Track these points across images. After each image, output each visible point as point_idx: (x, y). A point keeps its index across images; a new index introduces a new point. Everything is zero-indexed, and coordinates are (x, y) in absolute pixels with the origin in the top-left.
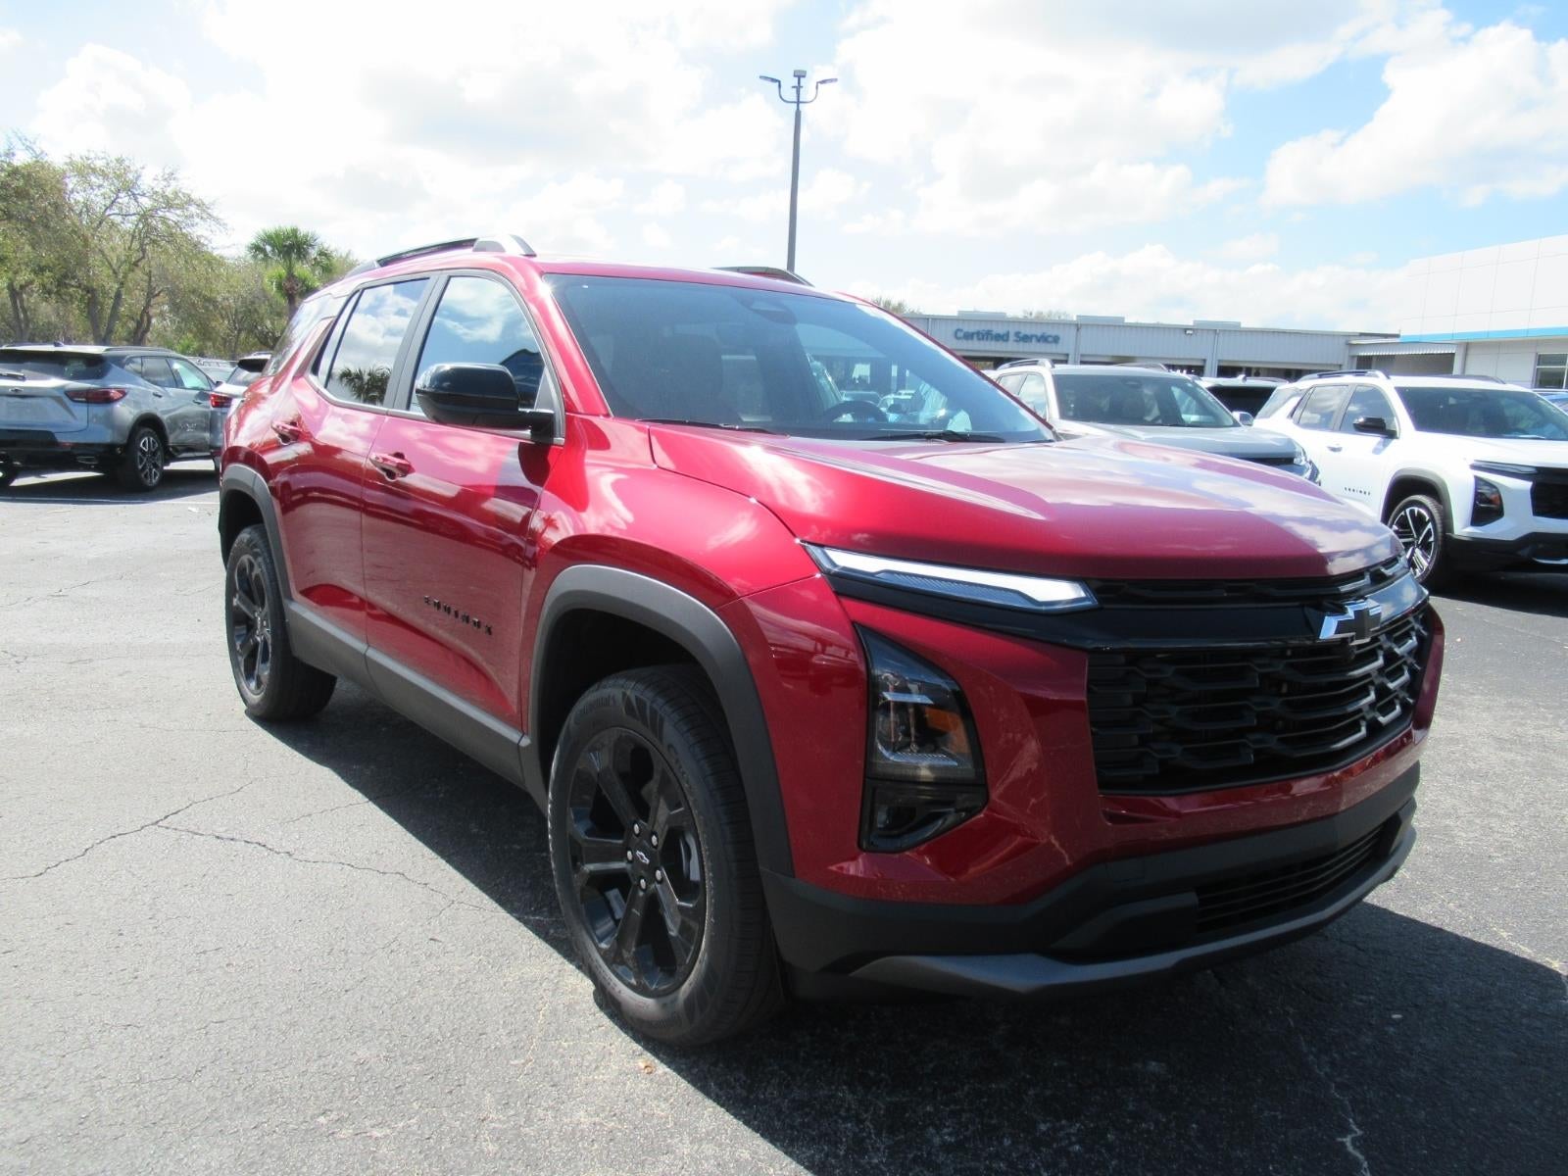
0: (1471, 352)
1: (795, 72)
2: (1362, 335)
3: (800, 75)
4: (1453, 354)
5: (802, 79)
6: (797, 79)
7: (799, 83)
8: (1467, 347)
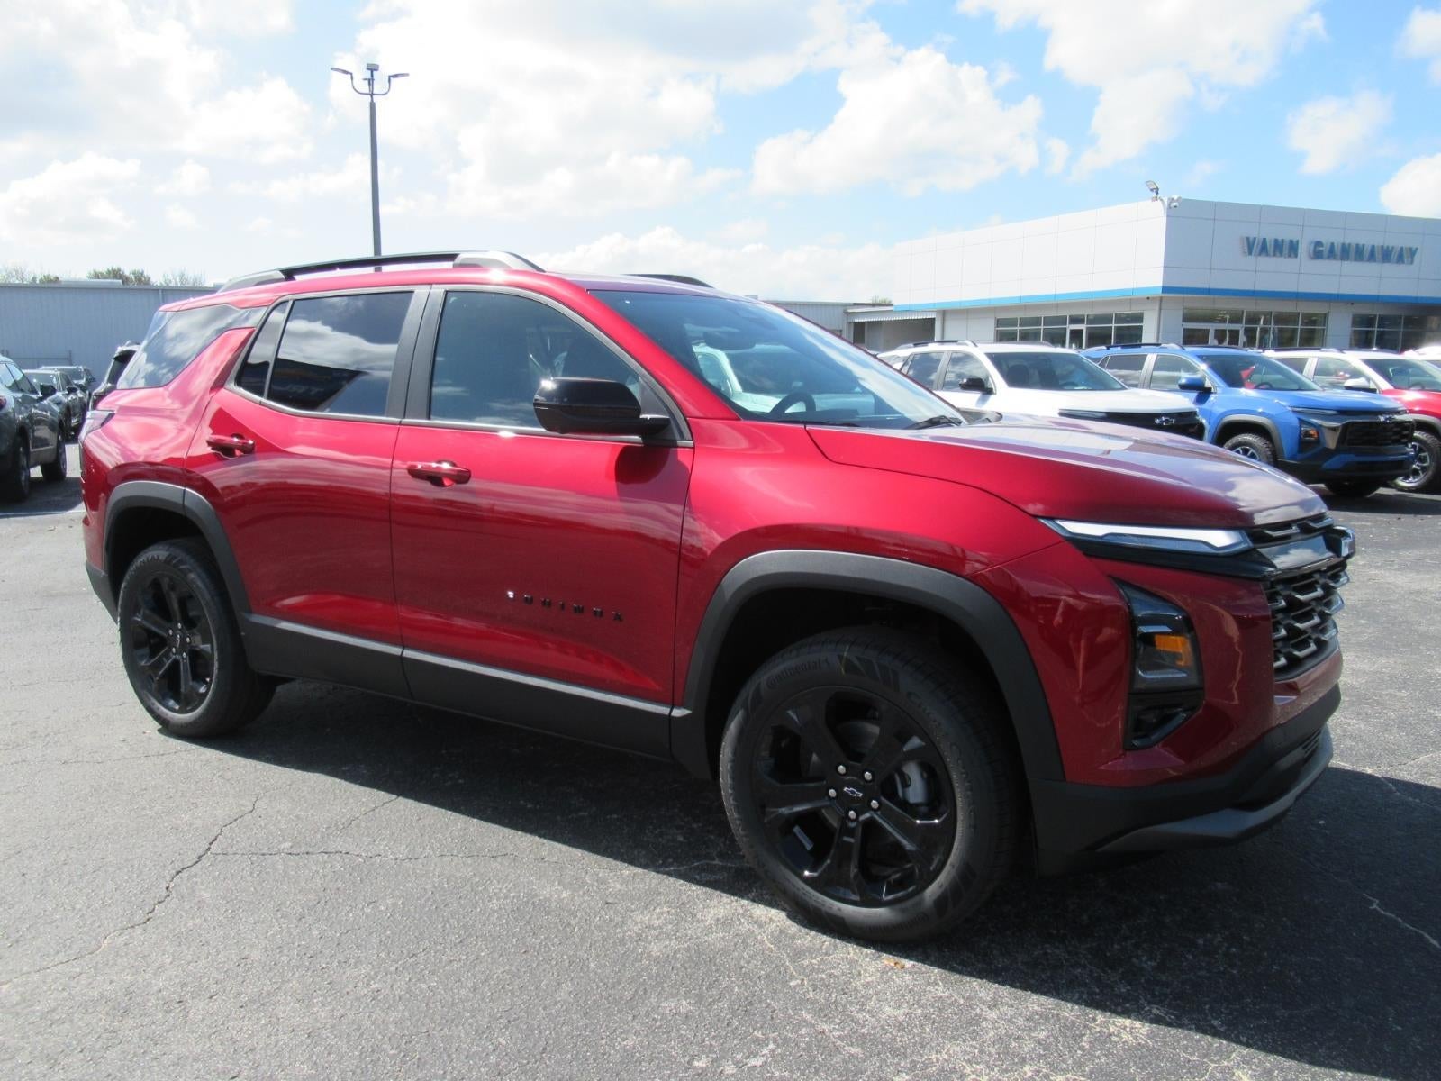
0: (947, 317)
1: (368, 65)
2: (855, 304)
3: (372, 69)
4: (934, 319)
5: (374, 72)
6: (370, 72)
7: (372, 76)
8: (944, 313)
